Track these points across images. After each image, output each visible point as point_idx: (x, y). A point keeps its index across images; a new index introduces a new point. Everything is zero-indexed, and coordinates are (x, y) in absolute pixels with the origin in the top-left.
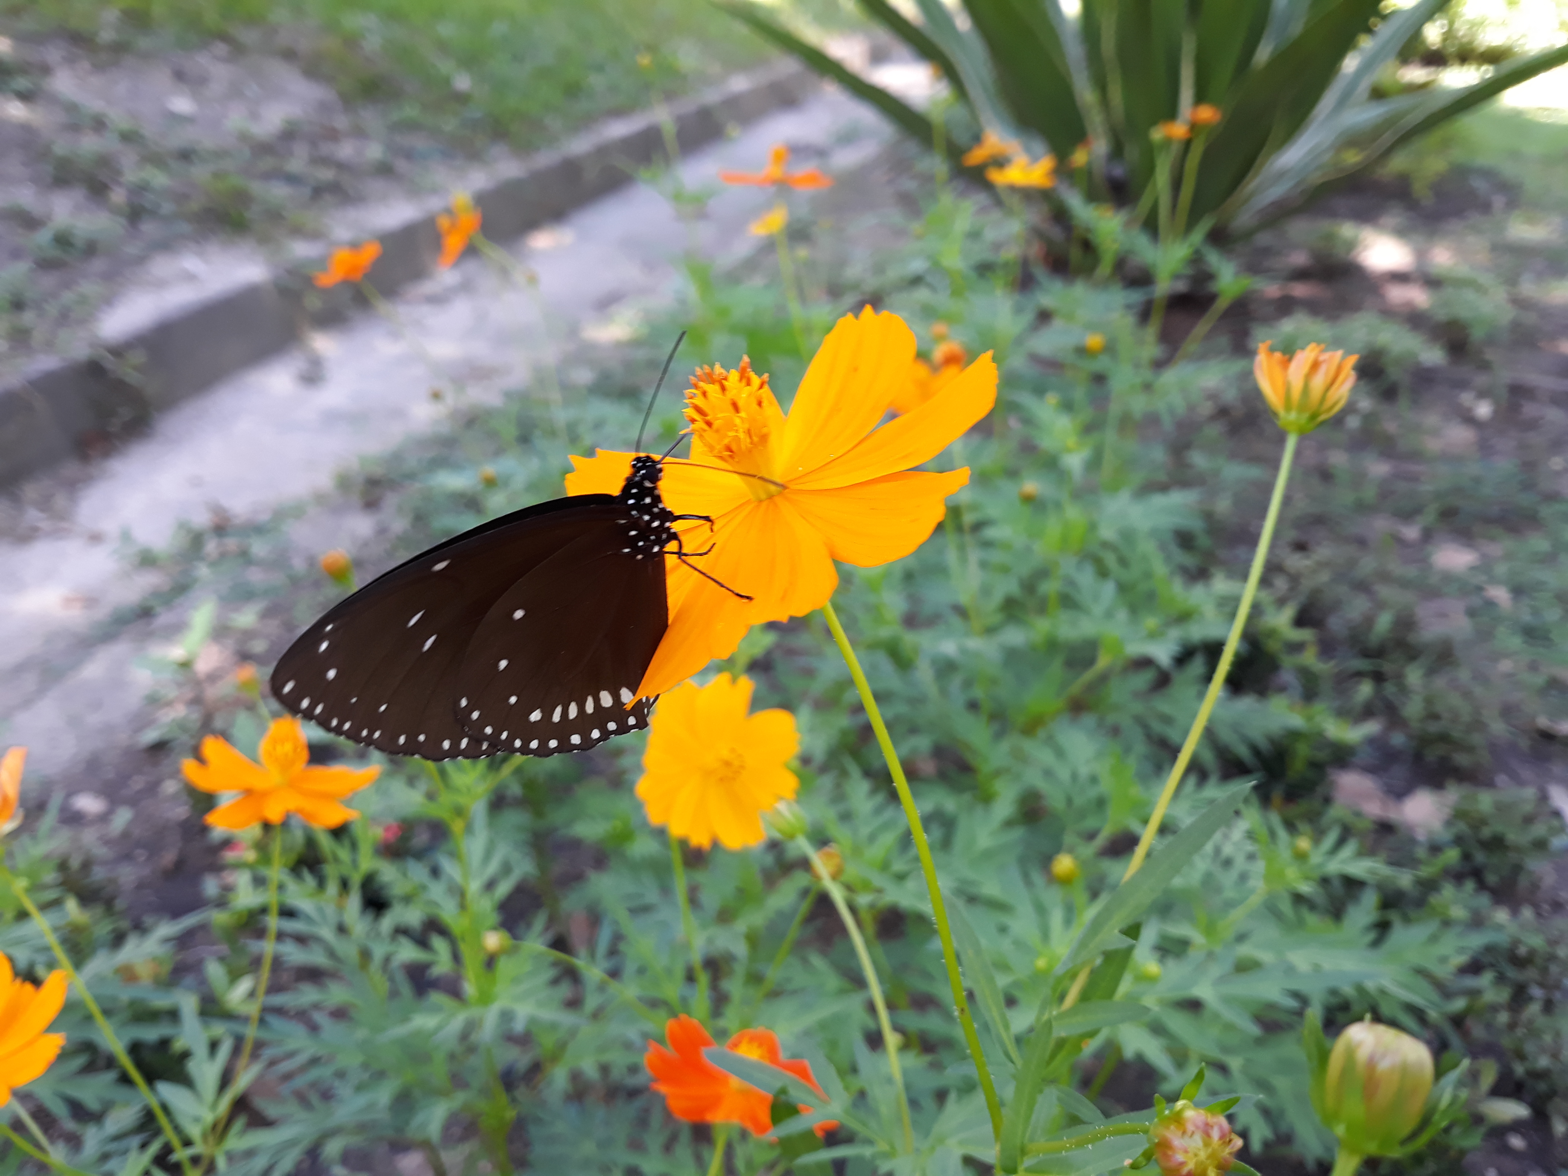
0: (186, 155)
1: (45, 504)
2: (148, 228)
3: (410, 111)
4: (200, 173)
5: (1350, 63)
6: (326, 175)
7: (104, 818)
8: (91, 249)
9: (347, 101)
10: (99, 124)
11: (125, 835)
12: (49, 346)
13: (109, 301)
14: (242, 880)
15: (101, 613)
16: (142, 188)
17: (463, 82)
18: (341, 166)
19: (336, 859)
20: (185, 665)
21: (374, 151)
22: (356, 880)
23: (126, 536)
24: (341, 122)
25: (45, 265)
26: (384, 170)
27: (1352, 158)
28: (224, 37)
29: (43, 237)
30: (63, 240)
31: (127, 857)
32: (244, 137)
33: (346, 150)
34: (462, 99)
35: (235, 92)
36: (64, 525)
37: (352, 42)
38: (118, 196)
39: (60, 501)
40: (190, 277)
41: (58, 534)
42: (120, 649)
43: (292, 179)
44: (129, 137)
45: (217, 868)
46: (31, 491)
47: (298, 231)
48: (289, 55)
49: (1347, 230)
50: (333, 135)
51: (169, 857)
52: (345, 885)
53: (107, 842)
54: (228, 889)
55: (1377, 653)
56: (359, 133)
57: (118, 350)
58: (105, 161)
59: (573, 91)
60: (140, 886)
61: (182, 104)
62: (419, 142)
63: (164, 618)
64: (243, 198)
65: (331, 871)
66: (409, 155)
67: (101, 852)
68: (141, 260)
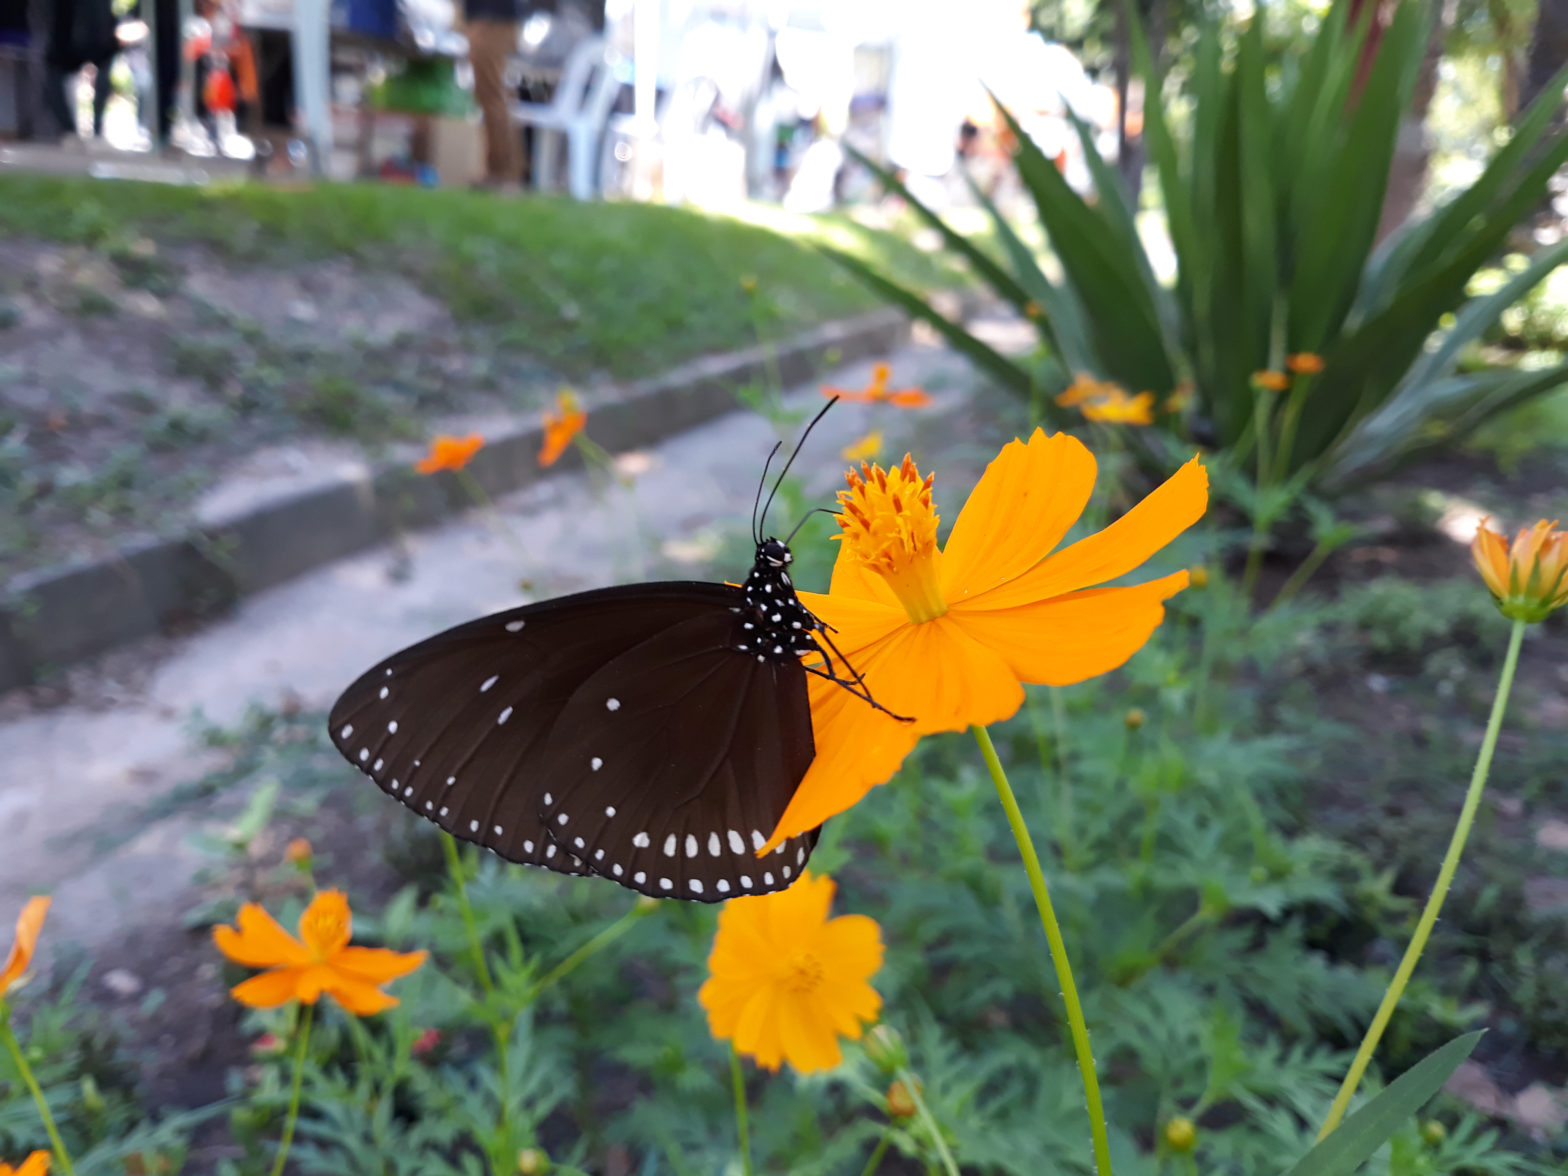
0: (303, 357)
1: (124, 678)
2: (258, 422)
3: (517, 333)
4: (314, 375)
5: (1434, 343)
6: (435, 386)
7: (136, 998)
8: (202, 437)
9: (460, 319)
10: (223, 323)
11: (155, 1018)
12: (150, 525)
13: (211, 486)
14: (269, 1076)
15: (163, 788)
16: (255, 386)
17: (571, 310)
18: (449, 380)
19: (371, 1058)
20: (240, 846)
21: (480, 367)
22: (389, 1084)
23: (198, 713)
24: (452, 337)
25: (157, 448)
26: (488, 386)
27: (1437, 431)
28: (351, 252)
29: (158, 424)
30: (177, 426)
31: (153, 1042)
32: (358, 345)
33: (454, 364)
34: (568, 326)
35: (354, 303)
36: (139, 699)
37: (469, 265)
38: (234, 390)
39: (139, 675)
40: (292, 472)
41: (133, 706)
42: (178, 824)
43: (399, 387)
44: (252, 338)
45: (245, 1061)
46: (112, 662)
47: (402, 436)
48: (409, 273)
49: (1434, 500)
50: (442, 349)
51: (196, 1045)
52: (377, 1089)
53: (134, 1023)
54: (253, 1085)
55: (1483, 929)
56: (468, 349)
57: (214, 533)
58: (226, 359)
59: (675, 326)
60: (163, 1074)
61: (303, 310)
62: (525, 363)
63: (225, 798)
64: (349, 400)
65: (364, 1070)
66: (515, 373)
67: (128, 1034)
68: (246, 451)
